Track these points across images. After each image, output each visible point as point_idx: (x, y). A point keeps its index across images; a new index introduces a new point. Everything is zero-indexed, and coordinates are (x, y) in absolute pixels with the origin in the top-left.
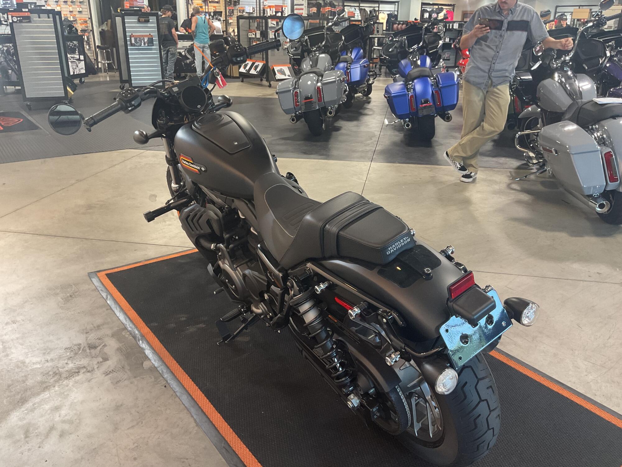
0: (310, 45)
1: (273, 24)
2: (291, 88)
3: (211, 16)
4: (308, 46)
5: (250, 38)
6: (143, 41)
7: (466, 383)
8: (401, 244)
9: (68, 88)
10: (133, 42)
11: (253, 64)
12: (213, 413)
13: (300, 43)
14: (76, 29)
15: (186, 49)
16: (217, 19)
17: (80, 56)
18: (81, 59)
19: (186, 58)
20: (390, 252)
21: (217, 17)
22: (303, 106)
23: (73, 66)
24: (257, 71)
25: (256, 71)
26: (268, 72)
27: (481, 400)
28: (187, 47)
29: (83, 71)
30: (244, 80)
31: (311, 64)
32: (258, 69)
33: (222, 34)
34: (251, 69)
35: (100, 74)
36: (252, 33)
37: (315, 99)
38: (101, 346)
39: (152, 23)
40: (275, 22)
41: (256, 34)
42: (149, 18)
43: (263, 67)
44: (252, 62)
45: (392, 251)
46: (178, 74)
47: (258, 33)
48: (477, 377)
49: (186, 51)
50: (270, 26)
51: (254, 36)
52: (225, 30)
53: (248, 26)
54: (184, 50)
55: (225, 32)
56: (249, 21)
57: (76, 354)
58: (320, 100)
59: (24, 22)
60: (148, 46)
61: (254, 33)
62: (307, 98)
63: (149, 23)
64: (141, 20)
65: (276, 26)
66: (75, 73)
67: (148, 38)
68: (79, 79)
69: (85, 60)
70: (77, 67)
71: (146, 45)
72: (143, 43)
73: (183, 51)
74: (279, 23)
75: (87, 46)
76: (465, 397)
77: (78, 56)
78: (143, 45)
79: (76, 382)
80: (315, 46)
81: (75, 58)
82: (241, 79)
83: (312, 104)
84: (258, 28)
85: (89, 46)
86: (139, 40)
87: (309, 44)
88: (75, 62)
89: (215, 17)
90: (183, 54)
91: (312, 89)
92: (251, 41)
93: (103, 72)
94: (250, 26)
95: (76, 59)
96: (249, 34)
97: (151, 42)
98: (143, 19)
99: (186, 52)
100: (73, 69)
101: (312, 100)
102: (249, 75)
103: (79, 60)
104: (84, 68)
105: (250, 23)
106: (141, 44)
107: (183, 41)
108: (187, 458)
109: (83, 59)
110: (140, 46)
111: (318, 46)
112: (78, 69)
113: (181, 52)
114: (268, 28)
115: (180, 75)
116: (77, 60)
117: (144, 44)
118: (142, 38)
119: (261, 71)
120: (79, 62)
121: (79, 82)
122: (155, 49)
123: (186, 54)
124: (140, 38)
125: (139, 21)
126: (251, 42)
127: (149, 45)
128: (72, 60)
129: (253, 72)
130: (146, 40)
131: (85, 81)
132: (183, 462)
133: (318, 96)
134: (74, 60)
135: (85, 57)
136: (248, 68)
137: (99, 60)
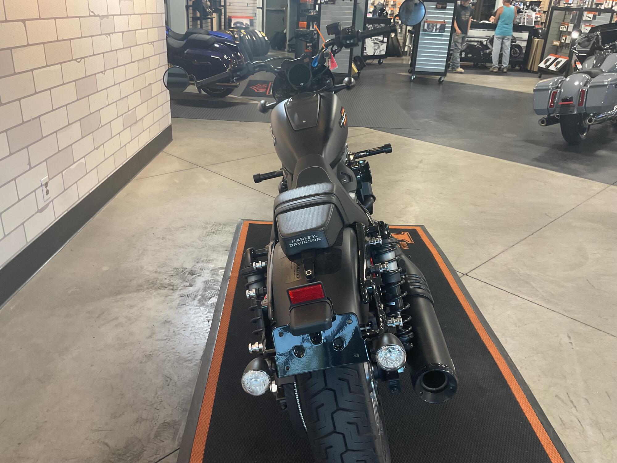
0: (602, 42)
1: (589, 17)
2: (551, 87)
3: (525, 6)
4: (599, 43)
5: (561, 31)
6: (435, 27)
7: (323, 405)
8: (307, 240)
9: (353, 66)
10: (426, 27)
11: (556, 59)
12: (218, 356)
13: (587, 38)
14: (386, 12)
15: (488, 39)
16: (532, 9)
17: (384, 38)
18: (384, 41)
19: (486, 47)
20: (294, 245)
21: (533, 7)
22: (557, 108)
23: (375, 48)
24: (557, 68)
25: (555, 67)
26: (569, 69)
27: (335, 432)
28: (490, 36)
29: (383, 53)
30: (543, 76)
31: (594, 63)
32: (559, 66)
33: (533, 25)
34: (552, 64)
35: (404, 57)
36: (564, 25)
37: (575, 102)
38: (197, 275)
39: (450, 9)
40: (591, 15)
41: (568, 27)
42: (446, 4)
43: (565, 64)
44: (555, 58)
45: (295, 244)
46: (476, 64)
47: (571, 26)
48: (337, 404)
49: (489, 40)
50: (584, 19)
51: (565, 30)
52: (544, 21)
53: (562, 18)
54: (486, 39)
55: (544, 24)
56: (566, 13)
57: (177, 274)
58: (580, 104)
59: (329, 4)
60: (439, 32)
61: (566, 26)
62: (565, 100)
63: (446, 9)
64: (438, 7)
65: (591, 19)
66: (376, 54)
67: (441, 25)
68: (378, 60)
69: (388, 43)
70: (379, 48)
71: (438, 31)
72: (434, 30)
73: (485, 41)
74: (597, 16)
75: (400, 30)
76: (318, 420)
77: (382, 38)
78: (434, 31)
79: (159, 294)
80: (608, 44)
81: (378, 40)
82: (539, 75)
83: (570, 107)
84: (572, 22)
85: (401, 30)
86: (431, 26)
87: (600, 41)
88: (377, 43)
89: (530, 7)
90: (485, 43)
91: (576, 91)
92: (562, 34)
93: (408, 55)
94: (564, 18)
95: (380, 40)
96: (561, 26)
97: (442, 28)
98: (440, 6)
99: (488, 42)
100: (374, 50)
101: (572, 102)
102: (547, 70)
103: (382, 42)
104: (385, 50)
105: (565, 14)
106: (433, 30)
107: (488, 31)
108: (172, 379)
109: (386, 41)
110: (432, 32)
111: (613, 43)
112: (379, 50)
113: (483, 41)
114: (582, 22)
115: (477, 64)
116: (380, 42)
117: (436, 30)
118: (435, 24)
119: (560, 68)
120: (382, 43)
121: (377, 62)
122: (446, 36)
123: (488, 44)
124: (433, 24)
125: (437, 8)
126: (561, 36)
127: (441, 31)
128: (376, 41)
129: (552, 68)
130: (438, 26)
131: (383, 62)
132: (167, 381)
133: (579, 100)
134: (377, 42)
135: (388, 40)
136: (548, 64)
137: (407, 44)
